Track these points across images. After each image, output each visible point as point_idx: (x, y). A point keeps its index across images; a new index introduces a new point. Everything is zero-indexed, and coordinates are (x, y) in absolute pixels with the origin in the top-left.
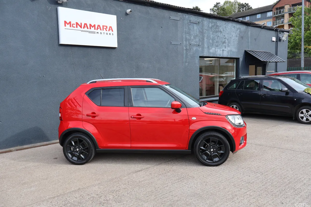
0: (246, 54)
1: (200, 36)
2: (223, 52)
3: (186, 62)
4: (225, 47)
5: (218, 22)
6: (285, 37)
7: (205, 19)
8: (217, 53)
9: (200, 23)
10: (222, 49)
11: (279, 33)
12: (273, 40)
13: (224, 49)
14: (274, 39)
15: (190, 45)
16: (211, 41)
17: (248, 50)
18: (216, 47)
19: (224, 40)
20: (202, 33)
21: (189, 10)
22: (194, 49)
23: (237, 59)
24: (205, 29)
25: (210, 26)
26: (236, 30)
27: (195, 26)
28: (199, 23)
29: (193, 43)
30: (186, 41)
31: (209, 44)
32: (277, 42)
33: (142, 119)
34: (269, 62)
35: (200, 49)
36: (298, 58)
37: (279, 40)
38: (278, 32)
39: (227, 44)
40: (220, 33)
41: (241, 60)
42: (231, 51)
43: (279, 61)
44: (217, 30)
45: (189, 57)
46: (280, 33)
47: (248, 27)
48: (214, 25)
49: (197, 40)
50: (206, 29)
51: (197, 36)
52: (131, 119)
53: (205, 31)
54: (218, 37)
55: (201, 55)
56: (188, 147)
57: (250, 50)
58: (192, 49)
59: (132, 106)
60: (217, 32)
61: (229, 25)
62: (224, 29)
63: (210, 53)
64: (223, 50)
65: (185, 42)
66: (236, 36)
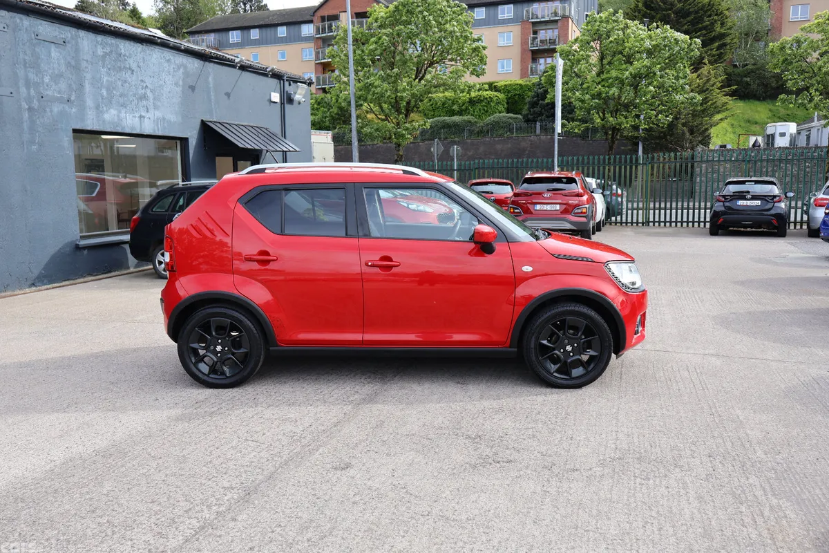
0: (206, 128)
1: (71, 77)
2: (141, 120)
3: (32, 142)
4: (145, 109)
5: (122, 44)
6: (300, 94)
7: (82, 33)
8: (124, 123)
9: (69, 42)
10: (137, 115)
11: (287, 83)
12: (273, 99)
13: (143, 114)
14: (276, 97)
15: (42, 97)
16: (104, 92)
17: (211, 120)
18: (121, 108)
19: (143, 91)
20: (75, 67)
21: (31, 7)
22: (56, 110)
23: (184, 141)
24: (85, 59)
25: (100, 52)
26: (174, 68)
27: (53, 50)
28: (64, 42)
29: (50, 93)
30: (28, 88)
31: (100, 101)
32: (284, 104)
33: (394, 270)
34: (267, 151)
35: (74, 110)
36: (371, 143)
37: (288, 99)
38: (283, 80)
39: (152, 101)
40: (129, 72)
41: (193, 143)
42: (164, 119)
43: (291, 149)
44: (119, 66)
45: (40, 129)
46: (290, 85)
47: (207, 63)
48: (111, 52)
49: (63, 85)
50: (87, 61)
51: (61, 75)
52: (365, 269)
53: (84, 64)
54: (125, 82)
55: (78, 127)
56: (509, 340)
57: (215, 120)
58: (48, 110)
59: (367, 235)
60: (120, 69)
61: (154, 56)
62: (141, 64)
63: (104, 121)
64: (141, 117)
65: (23, 90)
66: (176, 84)
